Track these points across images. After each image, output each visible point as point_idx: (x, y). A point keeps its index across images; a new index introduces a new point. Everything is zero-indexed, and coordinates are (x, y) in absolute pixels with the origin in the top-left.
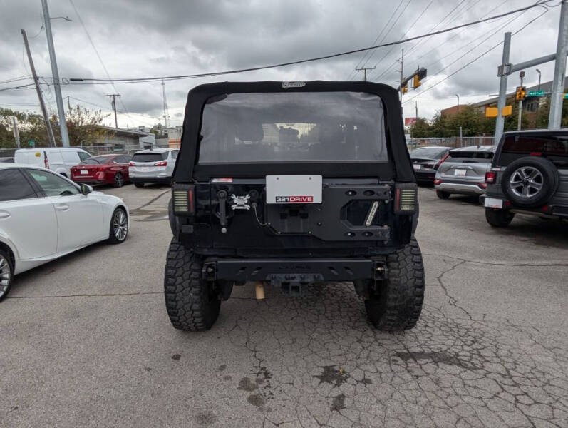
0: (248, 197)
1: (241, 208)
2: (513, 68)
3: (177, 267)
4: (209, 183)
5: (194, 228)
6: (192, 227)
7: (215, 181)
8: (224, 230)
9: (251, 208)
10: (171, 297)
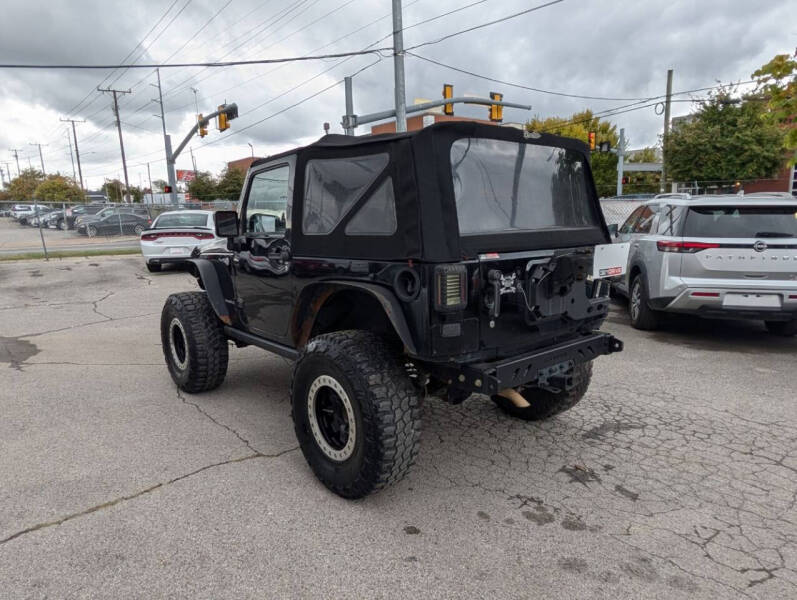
0: (514, 277)
1: (508, 291)
2: (359, 121)
3: (390, 394)
4: (477, 261)
5: (461, 327)
6: (458, 325)
7: (483, 258)
8: (492, 324)
9: (517, 290)
10: (390, 443)
